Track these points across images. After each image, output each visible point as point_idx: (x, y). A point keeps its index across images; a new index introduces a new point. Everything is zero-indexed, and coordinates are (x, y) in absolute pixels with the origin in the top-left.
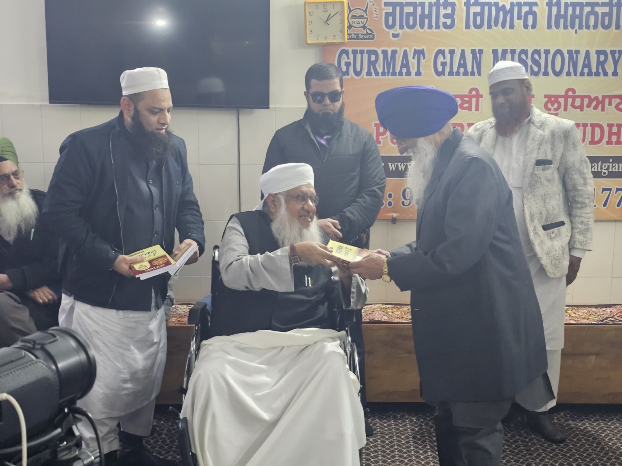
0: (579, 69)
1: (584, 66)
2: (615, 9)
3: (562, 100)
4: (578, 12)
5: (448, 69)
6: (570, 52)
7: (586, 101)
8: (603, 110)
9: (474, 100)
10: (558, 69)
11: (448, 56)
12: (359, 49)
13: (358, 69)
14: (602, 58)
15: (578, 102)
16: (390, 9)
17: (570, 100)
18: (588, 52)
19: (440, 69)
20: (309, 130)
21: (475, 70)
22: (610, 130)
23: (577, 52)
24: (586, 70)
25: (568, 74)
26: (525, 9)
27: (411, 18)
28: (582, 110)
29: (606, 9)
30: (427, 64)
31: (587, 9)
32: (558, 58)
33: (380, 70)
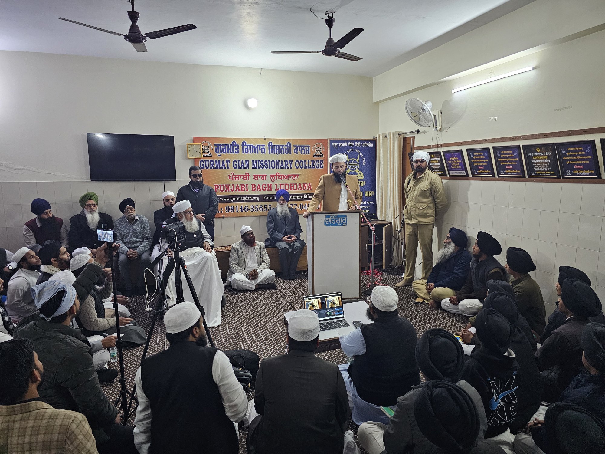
0: (280, 167)
1: (281, 165)
2: (289, 147)
3: (275, 176)
4: (278, 148)
5: (238, 167)
6: (276, 161)
7: (283, 176)
8: (288, 179)
9: (247, 177)
10: (273, 167)
11: (237, 162)
12: (207, 160)
13: (207, 167)
14: (286, 163)
15: (280, 177)
16: (217, 147)
17: (278, 176)
18: (282, 161)
19: (235, 166)
20: (191, 187)
21: (247, 167)
22: (291, 186)
23: (279, 161)
24: (282, 167)
25: (277, 168)
26: (261, 147)
27: (224, 150)
28: (282, 179)
29: (286, 148)
30: (231, 165)
31: (281, 147)
32: (273, 162)
33: (215, 167)
